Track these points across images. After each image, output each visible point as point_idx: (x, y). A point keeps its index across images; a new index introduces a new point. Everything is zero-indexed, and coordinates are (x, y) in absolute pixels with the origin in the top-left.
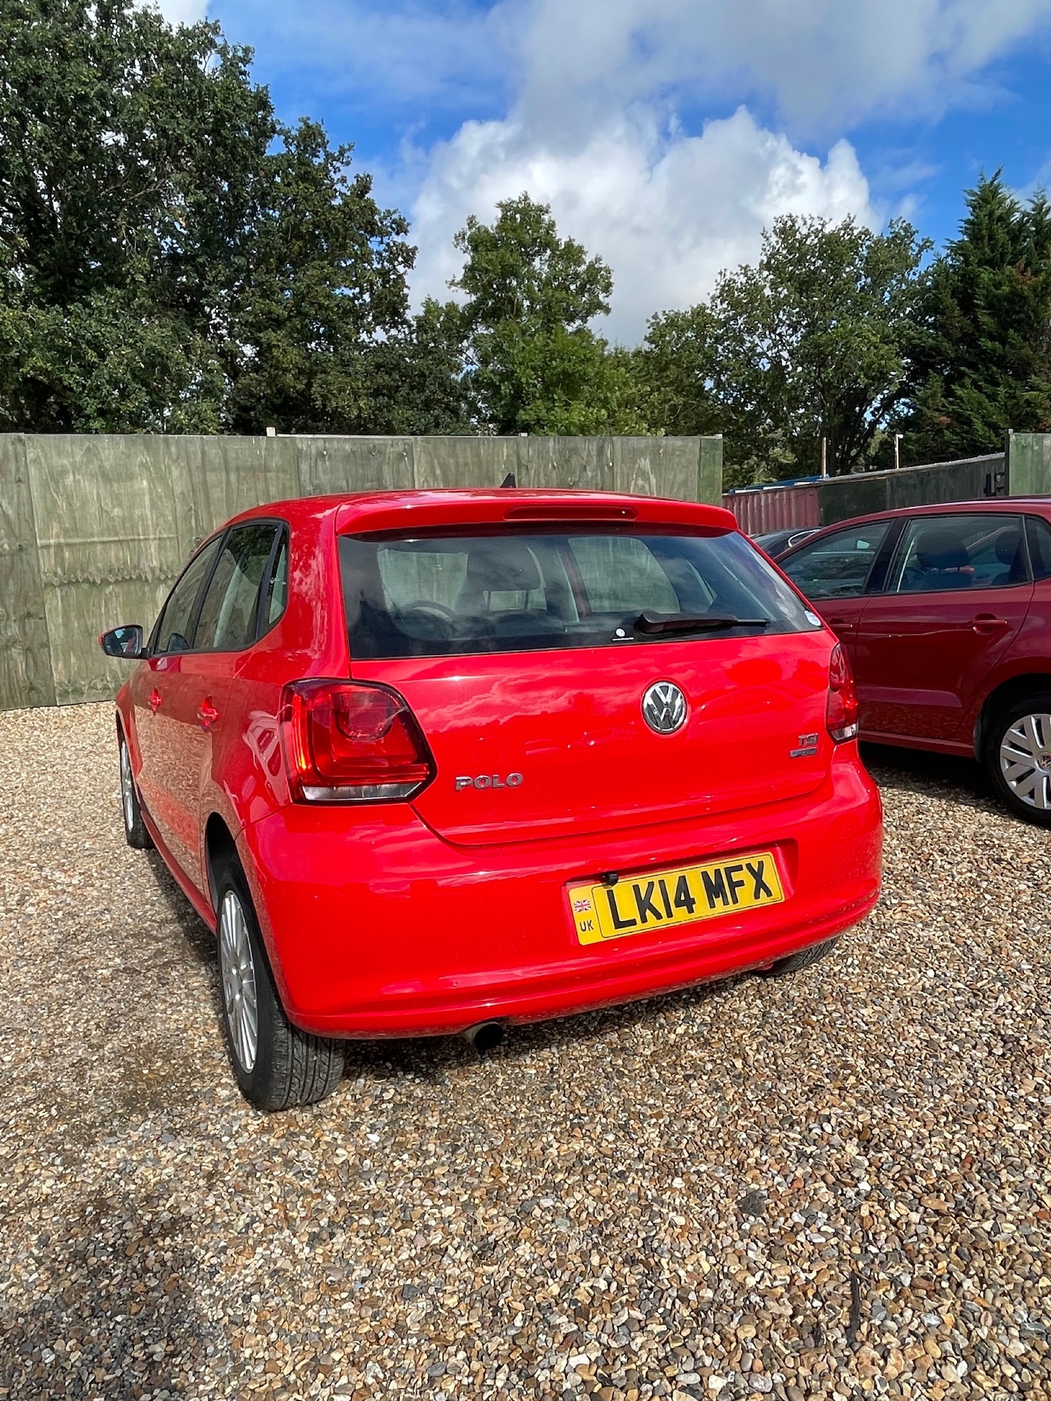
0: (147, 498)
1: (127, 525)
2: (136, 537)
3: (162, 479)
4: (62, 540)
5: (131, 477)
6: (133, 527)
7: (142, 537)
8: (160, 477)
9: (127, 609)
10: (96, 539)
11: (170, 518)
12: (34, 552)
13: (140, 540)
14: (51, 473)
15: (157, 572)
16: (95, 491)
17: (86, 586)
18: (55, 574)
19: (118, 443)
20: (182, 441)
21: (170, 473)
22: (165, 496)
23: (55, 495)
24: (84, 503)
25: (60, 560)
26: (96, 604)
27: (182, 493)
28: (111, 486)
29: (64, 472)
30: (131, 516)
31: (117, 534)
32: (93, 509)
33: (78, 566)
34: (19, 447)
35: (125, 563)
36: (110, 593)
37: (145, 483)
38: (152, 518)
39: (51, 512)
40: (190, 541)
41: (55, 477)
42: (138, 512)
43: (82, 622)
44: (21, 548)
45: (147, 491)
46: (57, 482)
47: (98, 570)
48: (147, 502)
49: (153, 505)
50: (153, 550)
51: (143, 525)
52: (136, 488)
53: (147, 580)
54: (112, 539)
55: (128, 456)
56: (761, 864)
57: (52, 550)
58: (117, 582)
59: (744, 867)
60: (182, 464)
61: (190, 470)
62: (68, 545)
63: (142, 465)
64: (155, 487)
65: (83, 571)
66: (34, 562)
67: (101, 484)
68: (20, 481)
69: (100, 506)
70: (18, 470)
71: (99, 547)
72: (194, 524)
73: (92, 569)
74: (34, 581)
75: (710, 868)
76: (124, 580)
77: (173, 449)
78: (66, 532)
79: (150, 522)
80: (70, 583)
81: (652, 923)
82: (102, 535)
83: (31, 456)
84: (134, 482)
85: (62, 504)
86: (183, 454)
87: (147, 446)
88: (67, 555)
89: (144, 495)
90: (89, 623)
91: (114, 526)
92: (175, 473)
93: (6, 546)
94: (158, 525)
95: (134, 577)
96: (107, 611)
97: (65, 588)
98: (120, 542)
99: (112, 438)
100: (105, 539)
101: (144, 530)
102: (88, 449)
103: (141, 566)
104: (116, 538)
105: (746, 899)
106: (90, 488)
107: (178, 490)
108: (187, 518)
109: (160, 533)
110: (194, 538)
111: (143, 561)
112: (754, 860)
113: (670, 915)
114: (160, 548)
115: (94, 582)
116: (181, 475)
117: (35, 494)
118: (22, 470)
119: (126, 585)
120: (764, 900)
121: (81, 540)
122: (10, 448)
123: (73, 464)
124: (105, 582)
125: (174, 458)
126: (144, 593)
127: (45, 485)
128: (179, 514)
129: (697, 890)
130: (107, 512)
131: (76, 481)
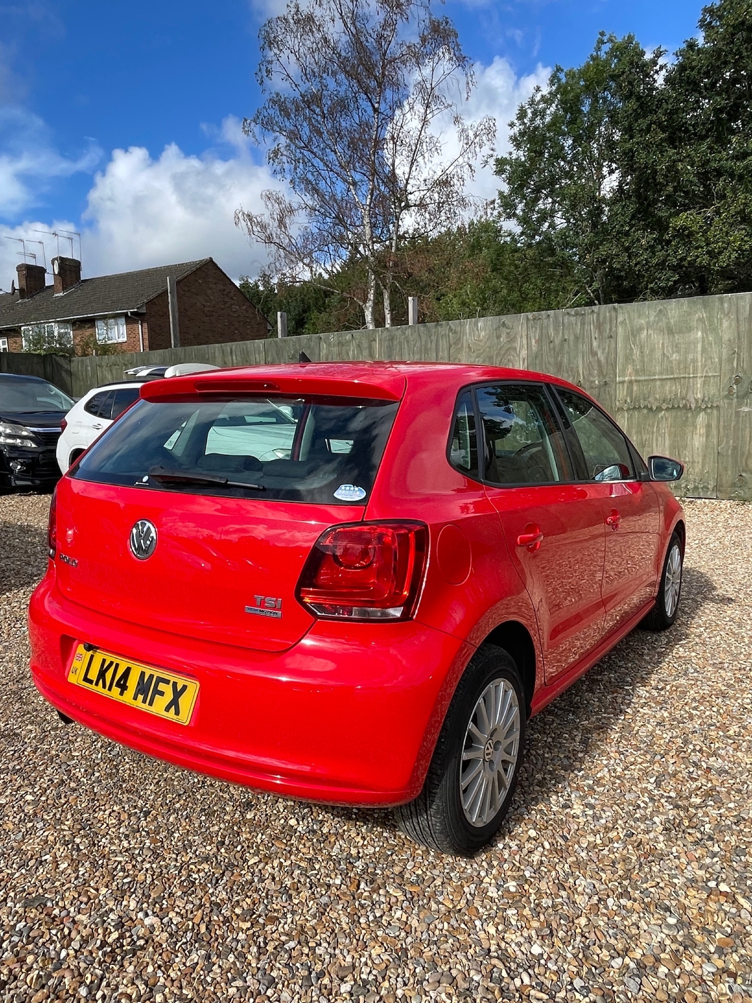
0: (700, 345)
1: (682, 366)
2: (687, 376)
3: (714, 330)
4: (633, 378)
5: (690, 330)
6: (685, 367)
7: (691, 376)
8: (711, 328)
9: (673, 429)
10: (657, 377)
11: (717, 360)
12: (613, 387)
13: (689, 378)
14: (632, 330)
15: (700, 402)
16: (661, 342)
17: (645, 411)
18: (626, 401)
19: (682, 304)
20: (734, 297)
21: (721, 324)
22: (715, 343)
23: (632, 346)
24: (652, 351)
25: (630, 392)
26: (651, 424)
27: (729, 340)
28: (674, 336)
29: (641, 329)
30: (686, 358)
31: (672, 374)
32: (658, 354)
33: (641, 396)
34: (613, 314)
35: (676, 395)
36: (662, 417)
37: (700, 334)
38: (702, 360)
39: (628, 358)
40: (730, 378)
41: (634, 333)
42: (691, 356)
43: (639, 437)
44: (606, 383)
45: (700, 340)
46: (634, 336)
47: (656, 399)
48: (699, 349)
49: (704, 350)
50: (699, 385)
51: (694, 367)
52: (692, 338)
53: (691, 408)
54: (668, 377)
55: (689, 314)
56: (185, 688)
57: (626, 385)
58: (667, 409)
59: (171, 683)
60: (732, 317)
61: (738, 321)
62: (636, 381)
63: (701, 320)
64: (707, 335)
65: (645, 400)
66: (612, 392)
67: (666, 336)
68: (611, 336)
69: (663, 352)
70: (610, 329)
71: (658, 383)
72: (735, 365)
73: (651, 399)
74: (611, 407)
75: (149, 671)
76: (673, 408)
77: (726, 305)
78: (637, 372)
79: (700, 364)
80: (634, 408)
81: (99, 689)
82: (661, 373)
83: (620, 319)
84: (692, 333)
85: (637, 352)
86: (734, 308)
87: (705, 306)
88: (635, 388)
89: (698, 343)
90: (644, 438)
91: (672, 367)
92: (725, 324)
93: (597, 382)
94: (706, 366)
95: (681, 406)
96: (658, 430)
97: (631, 412)
98: (674, 379)
99: (679, 301)
100: (664, 377)
101: (694, 371)
102: (660, 310)
103: (688, 398)
104: (672, 376)
105: (159, 707)
106: (658, 340)
107: (726, 337)
108: (730, 361)
109: (707, 372)
110: (734, 376)
111: (690, 395)
112: (181, 681)
113: (110, 689)
114: (704, 383)
115: (651, 409)
116: (730, 326)
117: (619, 345)
118: (614, 329)
119: (674, 413)
120: (171, 715)
121: (647, 378)
122: (608, 314)
123: (648, 323)
124: (659, 409)
125: (726, 312)
126: (687, 417)
127: (626, 339)
128: (724, 356)
129: (133, 682)
130: (668, 357)
131: (649, 336)
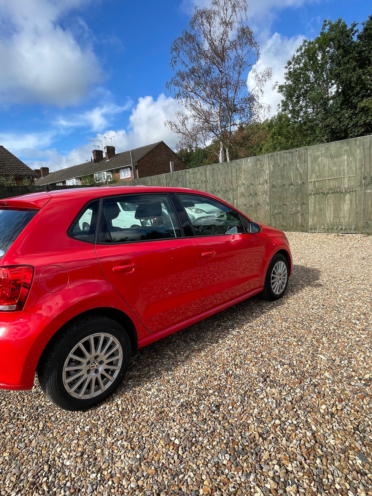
0: (346, 162)
1: (338, 173)
2: (340, 177)
3: (353, 155)
4: (316, 180)
5: (341, 155)
6: (339, 173)
7: (342, 177)
8: (351, 153)
9: (334, 202)
10: (326, 179)
11: (354, 169)
12: (307, 184)
13: (342, 178)
14: (314, 158)
15: (347, 189)
16: (328, 162)
17: (322, 195)
18: (313, 191)
19: (337, 144)
20: (362, 138)
21: (356, 152)
22: (353, 161)
23: (315, 165)
24: (324, 167)
25: (315, 186)
26: (324, 200)
27: (360, 159)
28: (334, 159)
29: (319, 157)
30: (340, 169)
31: (334, 176)
32: (326, 168)
33: (320, 188)
34: (305, 150)
35: (335, 186)
36: (329, 197)
37: (346, 157)
38: (347, 169)
39: (313, 171)
40: (361, 177)
41: (315, 159)
42: (342, 168)
43: (319, 207)
44: (303, 183)
45: (346, 160)
46: (316, 161)
47: (326, 189)
48: (346, 164)
49: (348, 164)
50: (346, 181)
51: (343, 172)
52: (342, 159)
53: (342, 192)
54: (332, 178)
55: (341, 148)
57: (312, 183)
58: (332, 193)
60: (361, 148)
61: (364, 149)
62: (317, 181)
63: (345, 150)
64: (349, 158)
65: (321, 189)
66: (307, 187)
67: (330, 159)
68: (305, 161)
69: (329, 167)
70: (305, 158)
71: (327, 181)
72: (363, 170)
73: (324, 189)
74: (306, 194)
76: (334, 192)
77: (358, 142)
78: (317, 177)
79: (346, 171)
80: (317, 193)
82: (328, 177)
83: (309, 153)
84: (342, 157)
85: (317, 167)
86: (362, 144)
87: (348, 143)
88: (317, 184)
89: (345, 161)
90: (322, 207)
91: (333, 174)
92: (358, 151)
93: (299, 182)
94: (349, 172)
95: (338, 191)
96: (328, 203)
97: (315, 195)
98: (335, 179)
99: (335, 143)
100: (330, 178)
101: (343, 175)
102: (327, 148)
103: (341, 187)
104: (333, 178)
106: (326, 161)
107: (358, 158)
108: (361, 168)
109: (350, 174)
110: (363, 176)
111: (342, 186)
114: (349, 180)
115: (324, 193)
116: (360, 152)
117: (309, 165)
118: (306, 158)
119: (335, 194)
121: (322, 179)
122: (303, 151)
123: (321, 154)
124: (328, 193)
125: (358, 145)
126: (341, 196)
127: (312, 162)
128: (358, 167)
130: (331, 169)
131: (322, 160)
